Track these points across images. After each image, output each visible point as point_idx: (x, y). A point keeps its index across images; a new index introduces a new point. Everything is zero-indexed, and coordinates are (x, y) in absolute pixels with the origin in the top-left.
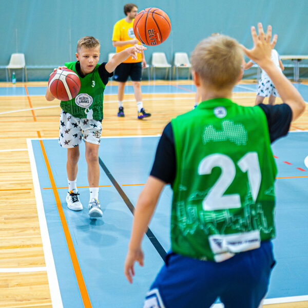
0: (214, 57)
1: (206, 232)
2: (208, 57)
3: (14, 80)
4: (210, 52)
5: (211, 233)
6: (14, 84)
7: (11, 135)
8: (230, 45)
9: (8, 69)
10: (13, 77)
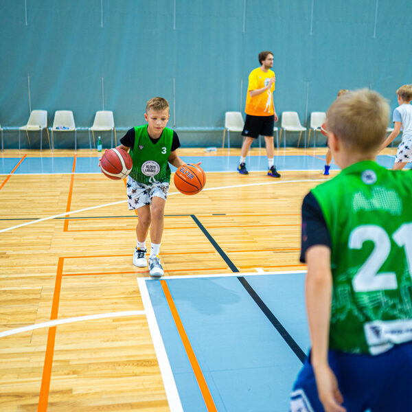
0: (358, 113)
1: (361, 318)
2: (350, 113)
3: (100, 147)
4: (352, 107)
5: (368, 320)
6: (100, 151)
8: (374, 100)
9: (91, 131)
10: (99, 142)
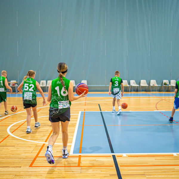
7: (74, 110)
